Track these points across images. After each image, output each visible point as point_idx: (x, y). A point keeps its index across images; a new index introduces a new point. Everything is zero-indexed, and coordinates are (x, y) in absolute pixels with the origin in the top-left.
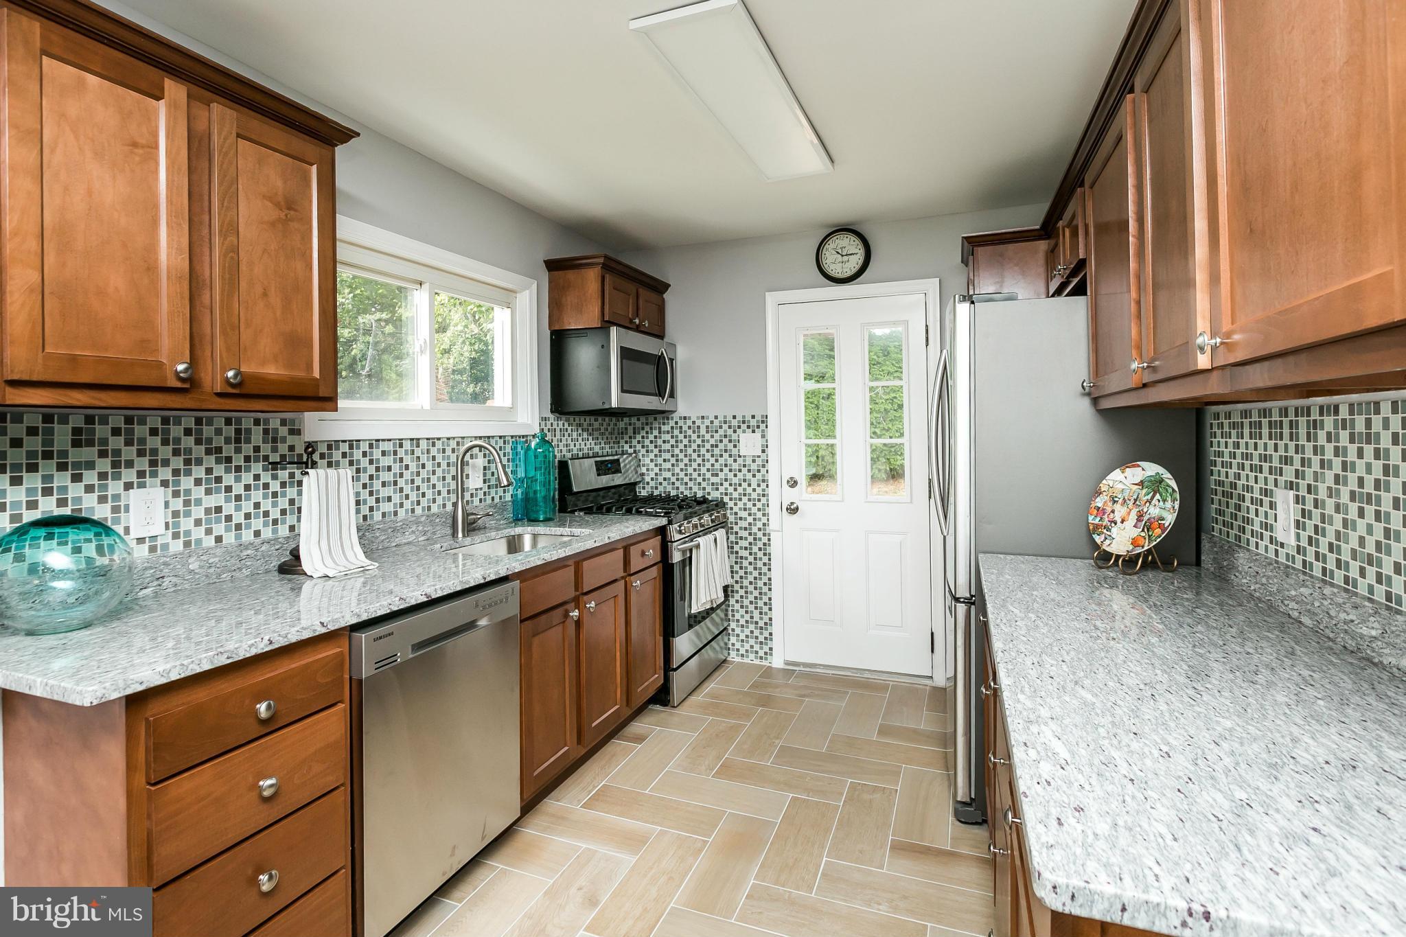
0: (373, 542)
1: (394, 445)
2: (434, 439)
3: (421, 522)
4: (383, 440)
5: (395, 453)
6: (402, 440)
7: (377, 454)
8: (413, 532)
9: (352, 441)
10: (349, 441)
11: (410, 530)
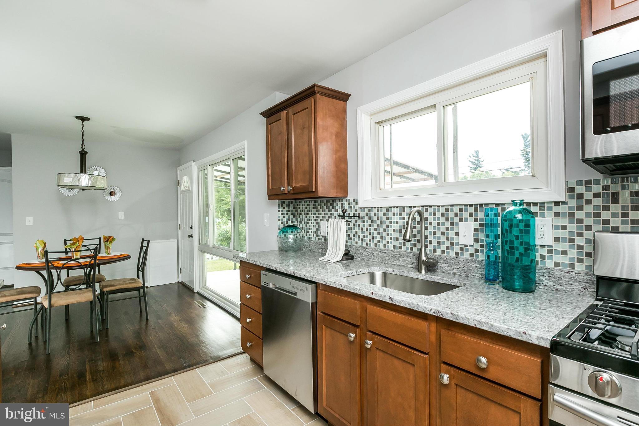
0: (383, 259)
1: (400, 210)
2: (427, 206)
3: (410, 256)
4: (394, 207)
5: (400, 214)
6: (405, 207)
7: (390, 214)
8: (405, 260)
9: (379, 207)
10: (377, 207)
11: (403, 259)
